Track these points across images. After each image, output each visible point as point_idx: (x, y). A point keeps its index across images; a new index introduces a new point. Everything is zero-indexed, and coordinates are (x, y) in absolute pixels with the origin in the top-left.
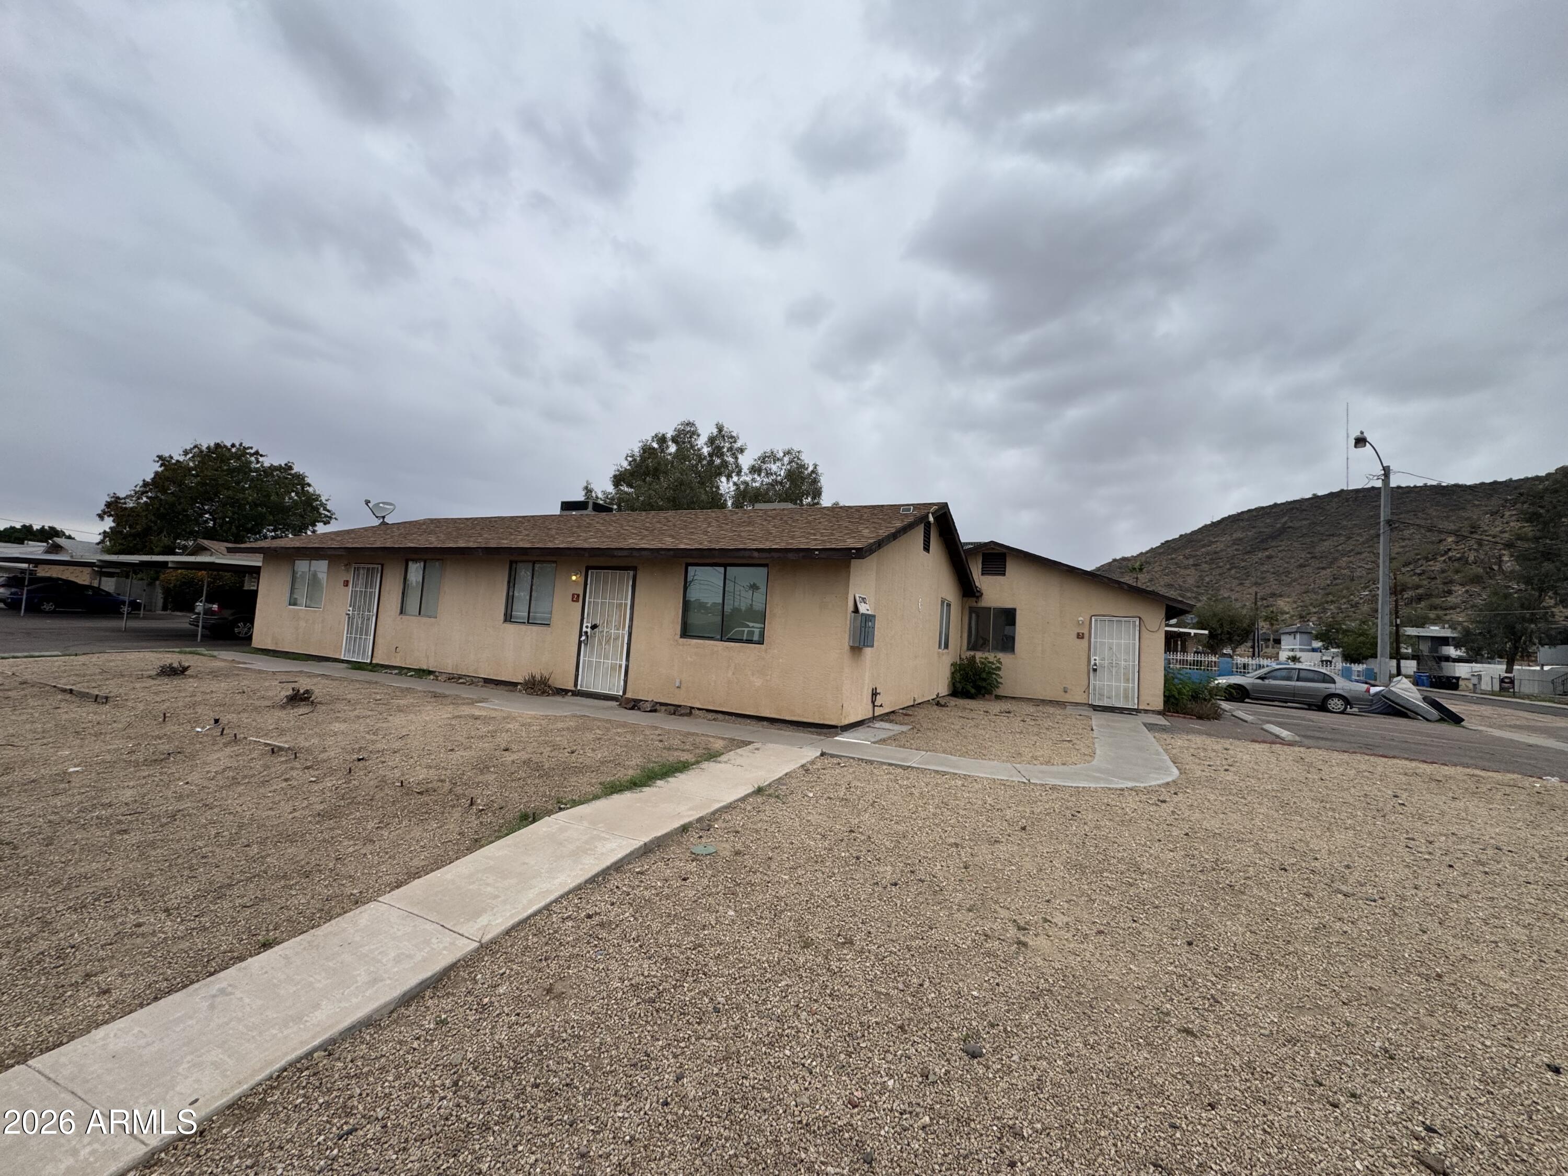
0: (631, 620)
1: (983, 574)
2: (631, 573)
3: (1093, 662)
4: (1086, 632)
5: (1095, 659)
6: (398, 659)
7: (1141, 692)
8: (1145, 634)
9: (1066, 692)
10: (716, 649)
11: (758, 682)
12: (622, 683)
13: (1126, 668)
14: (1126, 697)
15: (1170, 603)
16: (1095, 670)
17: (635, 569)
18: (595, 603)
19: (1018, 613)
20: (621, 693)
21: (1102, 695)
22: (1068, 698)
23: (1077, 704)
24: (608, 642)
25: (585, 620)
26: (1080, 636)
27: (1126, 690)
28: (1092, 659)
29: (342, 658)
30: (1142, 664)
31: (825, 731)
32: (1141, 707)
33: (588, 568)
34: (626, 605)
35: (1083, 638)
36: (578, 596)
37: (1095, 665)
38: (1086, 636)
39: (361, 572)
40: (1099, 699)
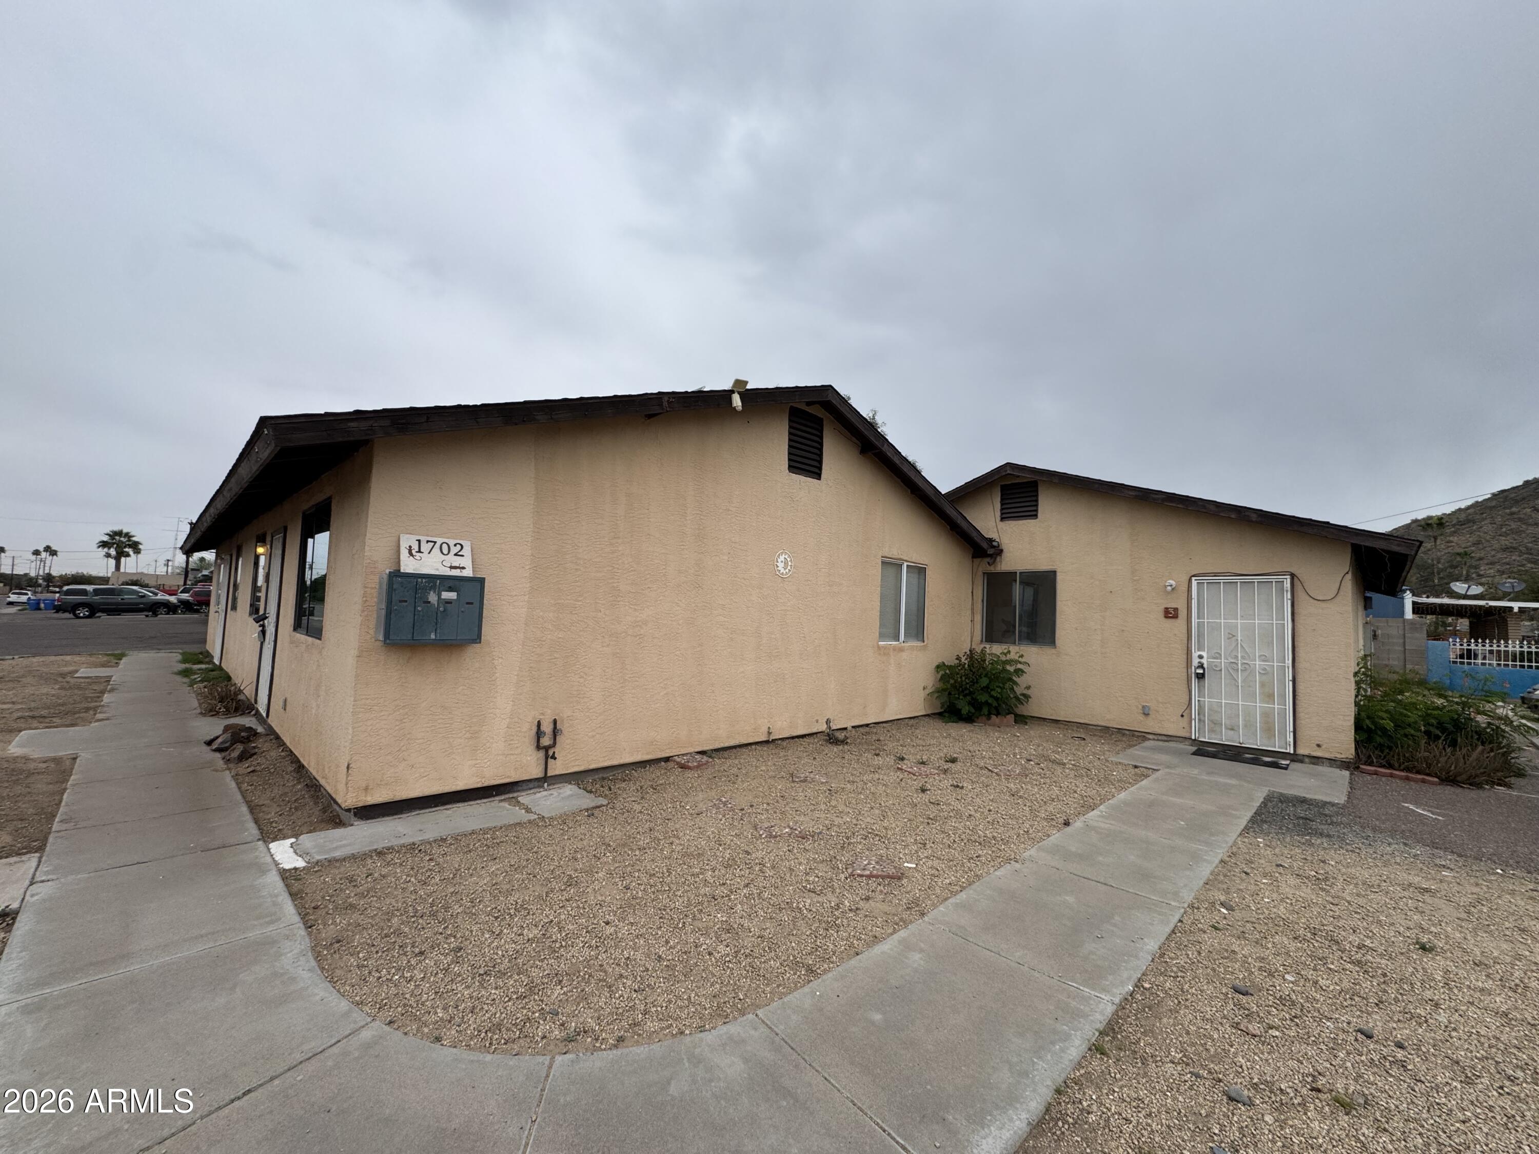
1: (1002, 519)
3: (1195, 662)
4: (1181, 605)
5: (1202, 655)
7: (1302, 722)
8: (1306, 607)
9: (1146, 715)
13: (1265, 672)
14: (1268, 730)
15: (1356, 541)
16: (1200, 677)
19: (1059, 577)
21: (1216, 723)
22: (1151, 726)
23: (1169, 738)
26: (1170, 614)
27: (1267, 716)
28: (1195, 655)
30: (1301, 665)
32: (1301, 751)
35: (1176, 617)
37: (1201, 666)
38: (1183, 613)
40: (1211, 731)
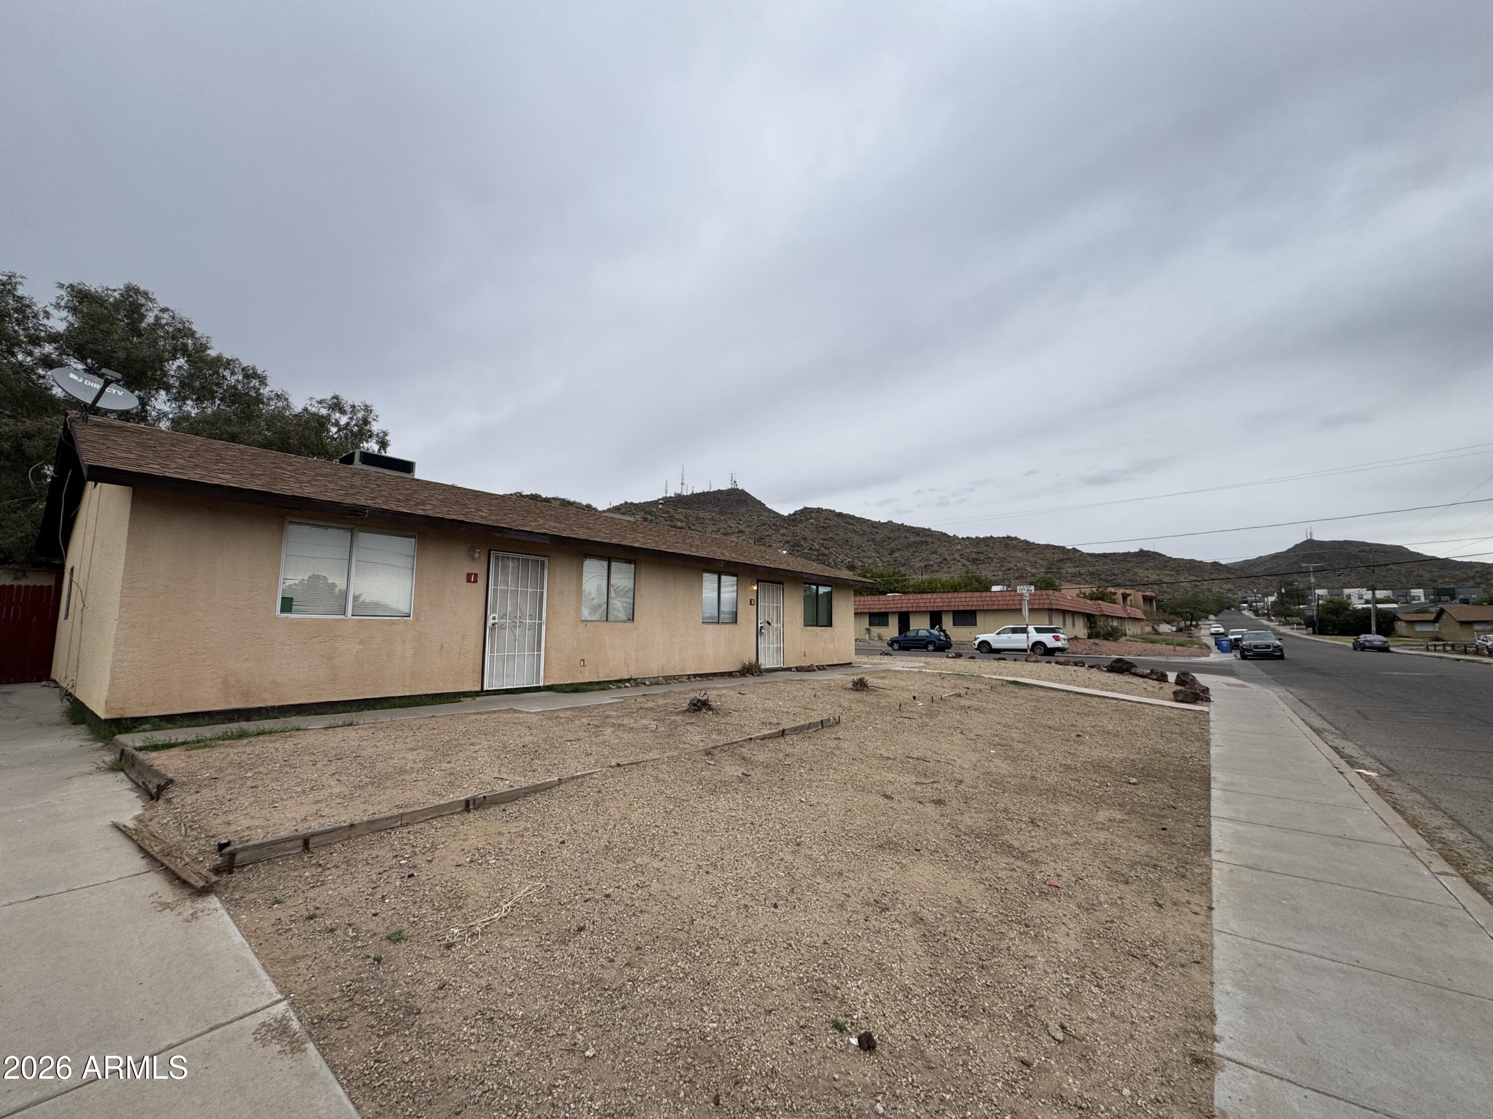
0: (784, 617)
2: (781, 586)
6: (587, 674)
10: (817, 632)
11: (832, 647)
12: (782, 658)
17: (783, 583)
18: (764, 607)
20: (783, 666)
24: (773, 633)
25: (759, 619)
29: (486, 687)
33: (758, 581)
34: (780, 607)
36: (754, 600)
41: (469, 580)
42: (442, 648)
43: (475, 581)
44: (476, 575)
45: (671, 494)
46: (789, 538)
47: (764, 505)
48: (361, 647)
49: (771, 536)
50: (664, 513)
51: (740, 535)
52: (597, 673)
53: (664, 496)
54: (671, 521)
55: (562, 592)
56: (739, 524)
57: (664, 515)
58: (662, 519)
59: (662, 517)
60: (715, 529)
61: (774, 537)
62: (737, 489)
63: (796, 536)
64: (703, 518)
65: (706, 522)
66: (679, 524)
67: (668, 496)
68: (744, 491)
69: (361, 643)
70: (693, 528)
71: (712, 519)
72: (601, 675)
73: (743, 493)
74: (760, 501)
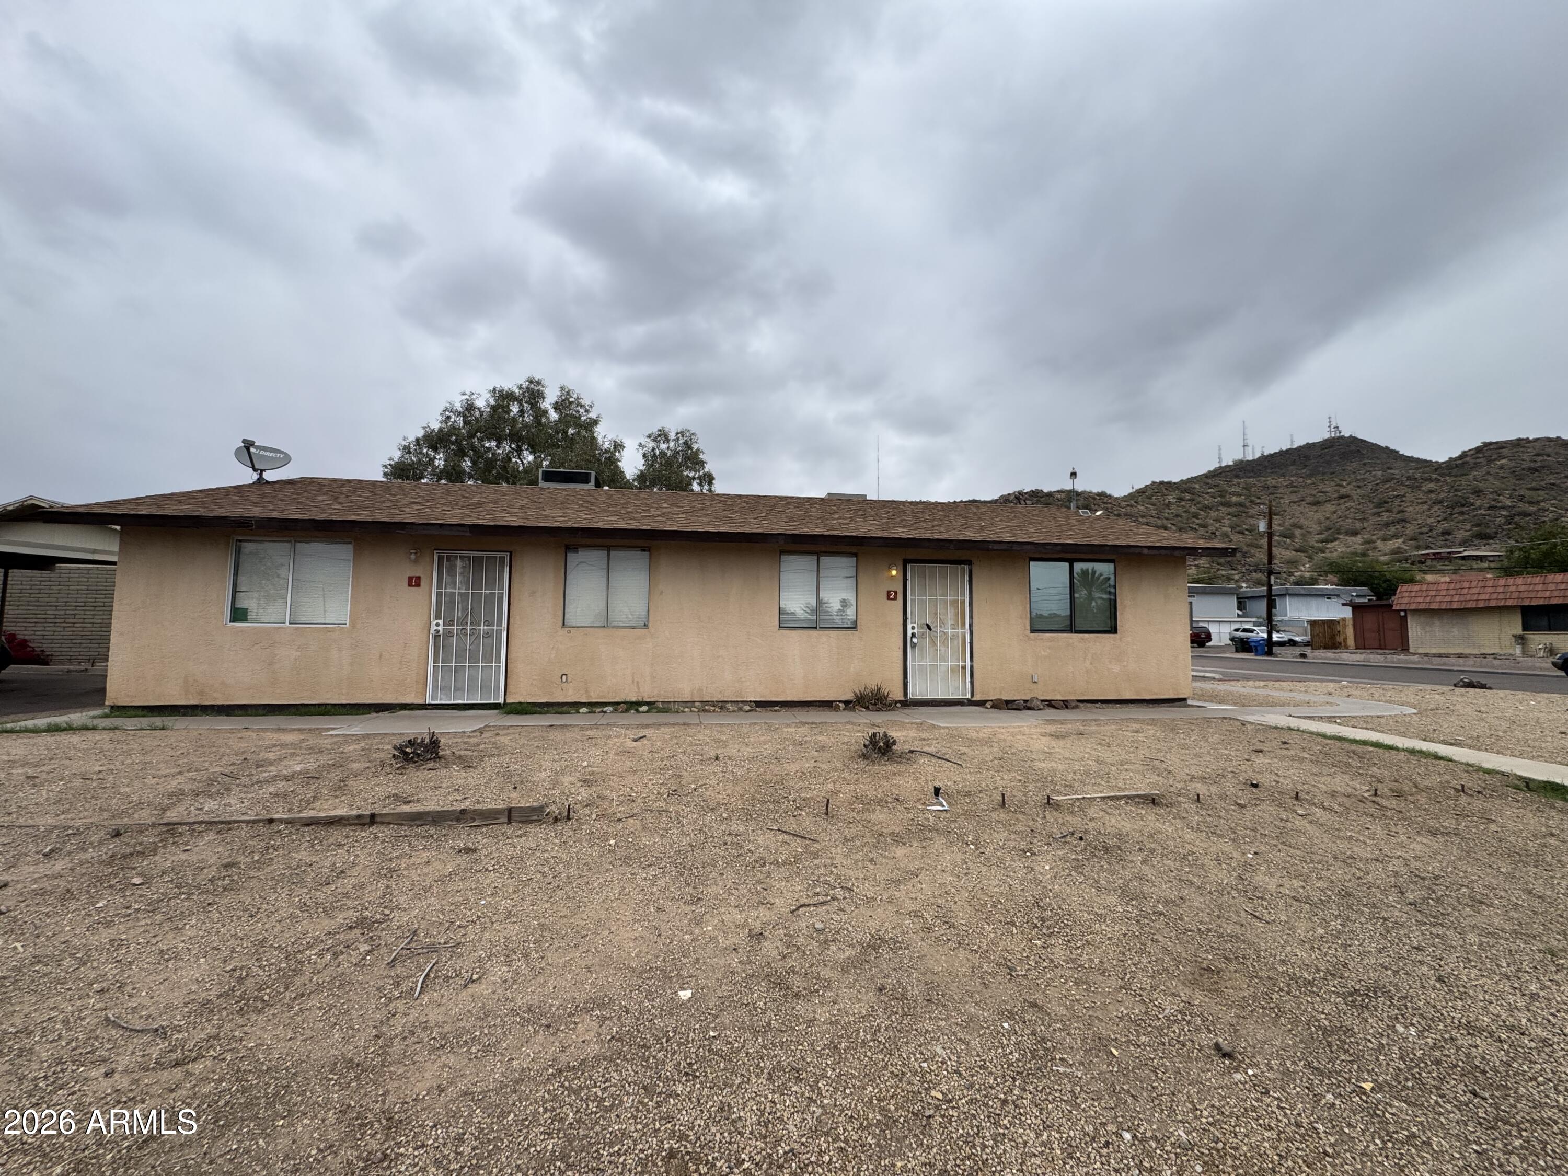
0: (971, 617)
2: (967, 567)
6: (570, 692)
10: (1071, 641)
11: (1116, 668)
12: (968, 685)
17: (969, 563)
18: (922, 602)
20: (969, 696)
24: (944, 643)
25: (909, 621)
29: (429, 701)
31: (1176, 704)
33: (905, 562)
34: (963, 602)
36: (896, 593)
39: (459, 563)
41: (410, 585)
42: (381, 656)
43: (418, 585)
44: (419, 578)
45: (1228, 461)
46: (1442, 496)
47: (1397, 452)
48: (298, 654)
49: (1404, 496)
50: (1210, 488)
51: (1343, 501)
52: (587, 691)
53: (1218, 465)
54: (1221, 496)
55: (534, 592)
56: (1342, 486)
57: (1210, 491)
58: (1207, 496)
59: (1208, 493)
60: (1294, 498)
61: (1409, 497)
62: (1342, 437)
63: (1456, 490)
64: (1275, 487)
65: (1281, 490)
66: (1234, 499)
67: (1223, 464)
68: (1355, 438)
69: (298, 650)
70: (1258, 501)
71: (1291, 485)
72: (592, 694)
73: (1353, 440)
74: (1387, 448)
